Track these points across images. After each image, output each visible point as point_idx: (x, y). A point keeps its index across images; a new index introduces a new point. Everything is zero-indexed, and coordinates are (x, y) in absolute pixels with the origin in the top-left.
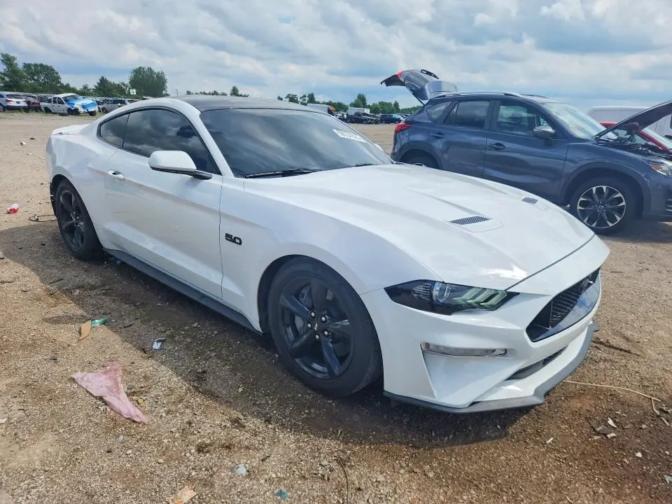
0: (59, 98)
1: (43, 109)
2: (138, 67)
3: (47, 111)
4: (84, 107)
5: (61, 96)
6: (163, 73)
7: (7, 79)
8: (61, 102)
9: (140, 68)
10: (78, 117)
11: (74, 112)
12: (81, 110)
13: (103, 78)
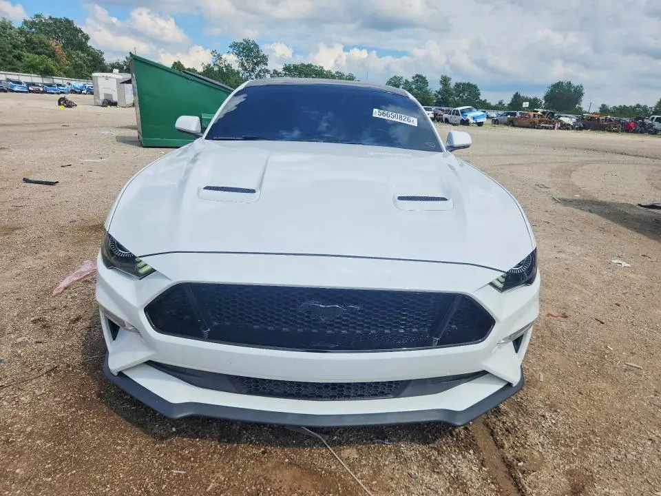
0: (457, 111)
1: (444, 120)
2: (557, 82)
3: (447, 121)
4: (474, 118)
5: (459, 109)
6: (581, 87)
7: (440, 96)
8: (458, 114)
9: (559, 83)
10: (466, 127)
11: (465, 123)
12: (471, 121)
13: (517, 93)
